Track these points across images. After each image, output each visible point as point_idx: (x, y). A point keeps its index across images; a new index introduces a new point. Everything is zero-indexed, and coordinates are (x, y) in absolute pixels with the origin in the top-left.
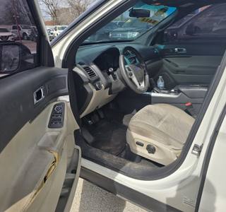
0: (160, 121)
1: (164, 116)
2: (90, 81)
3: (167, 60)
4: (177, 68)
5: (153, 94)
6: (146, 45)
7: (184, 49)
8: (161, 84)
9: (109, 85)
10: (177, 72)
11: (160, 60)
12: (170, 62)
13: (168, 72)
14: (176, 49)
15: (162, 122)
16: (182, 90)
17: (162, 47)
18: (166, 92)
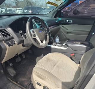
0: (54, 66)
1: (58, 62)
2: (3, 40)
3: (62, 26)
4: (67, 31)
5: (52, 46)
6: (52, 17)
7: (72, 21)
8: (57, 40)
9: (22, 42)
10: (68, 33)
11: (59, 26)
12: (64, 27)
13: (63, 33)
14: (67, 21)
15: (56, 66)
16: (69, 45)
17: (60, 19)
18: (60, 45)
